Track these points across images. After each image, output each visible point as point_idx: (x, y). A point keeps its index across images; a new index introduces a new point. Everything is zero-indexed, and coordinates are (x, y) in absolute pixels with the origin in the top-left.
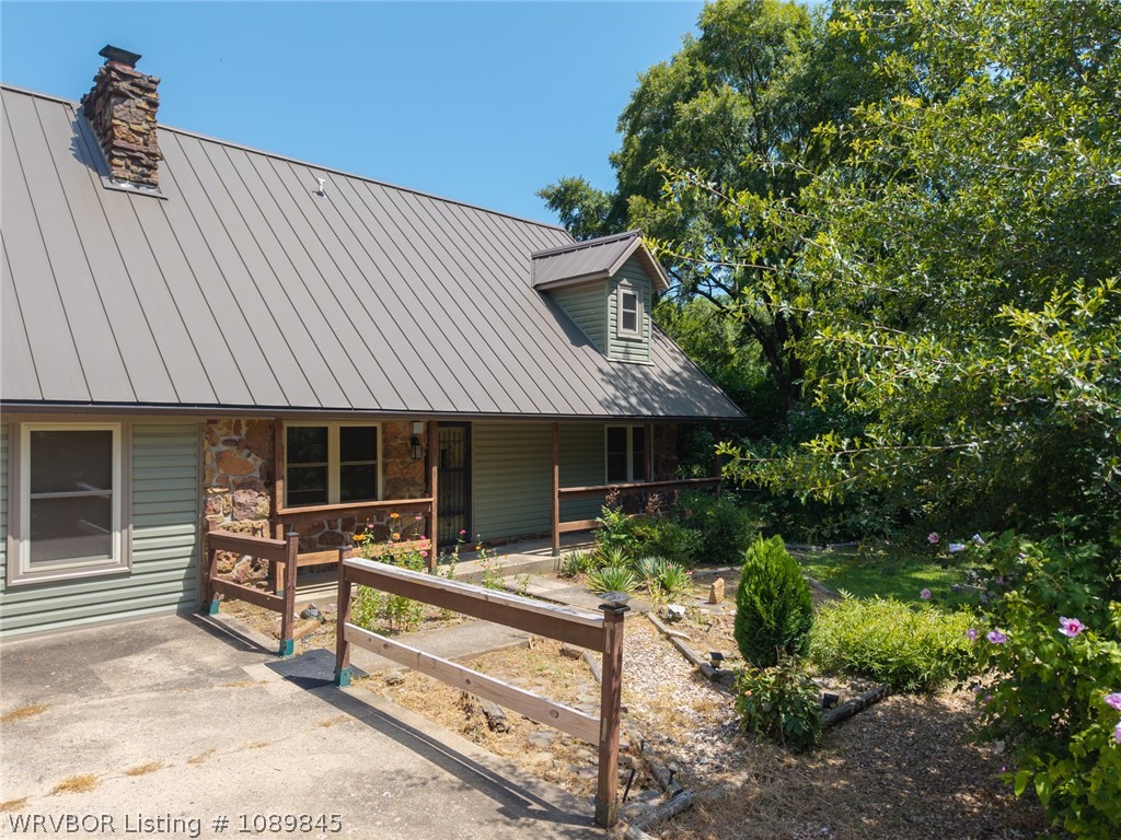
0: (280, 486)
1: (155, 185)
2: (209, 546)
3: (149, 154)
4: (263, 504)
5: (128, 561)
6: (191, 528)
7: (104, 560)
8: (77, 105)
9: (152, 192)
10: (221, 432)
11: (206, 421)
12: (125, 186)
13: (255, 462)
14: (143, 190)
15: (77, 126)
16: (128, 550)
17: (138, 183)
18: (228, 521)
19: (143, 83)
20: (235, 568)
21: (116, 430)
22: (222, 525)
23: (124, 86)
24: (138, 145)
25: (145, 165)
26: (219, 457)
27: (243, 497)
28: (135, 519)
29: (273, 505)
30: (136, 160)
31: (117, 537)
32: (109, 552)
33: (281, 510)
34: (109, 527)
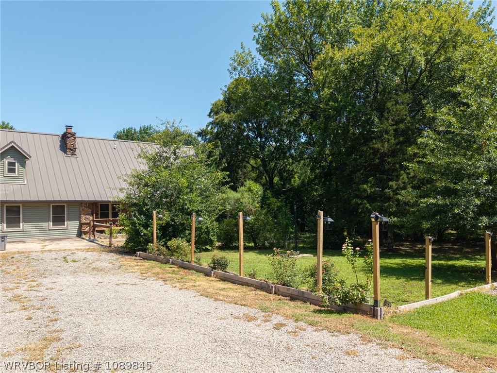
0: (94, 214)
1: (75, 155)
2: (81, 225)
3: (74, 148)
4: (91, 218)
5: (67, 227)
6: (78, 222)
7: (63, 226)
8: (61, 136)
9: (75, 156)
10: (83, 205)
11: (81, 203)
12: (69, 156)
13: (90, 211)
14: (73, 156)
15: (61, 141)
16: (67, 225)
17: (72, 155)
18: (85, 221)
19: (73, 134)
20: (86, 229)
21: (65, 205)
22: (84, 221)
23: (69, 135)
24: (72, 147)
25: (73, 151)
26: (83, 209)
27: (87, 217)
28: (69, 220)
29: (93, 218)
30: (72, 150)
31: (66, 222)
32: (64, 225)
33: (95, 219)
34: (64, 222)
